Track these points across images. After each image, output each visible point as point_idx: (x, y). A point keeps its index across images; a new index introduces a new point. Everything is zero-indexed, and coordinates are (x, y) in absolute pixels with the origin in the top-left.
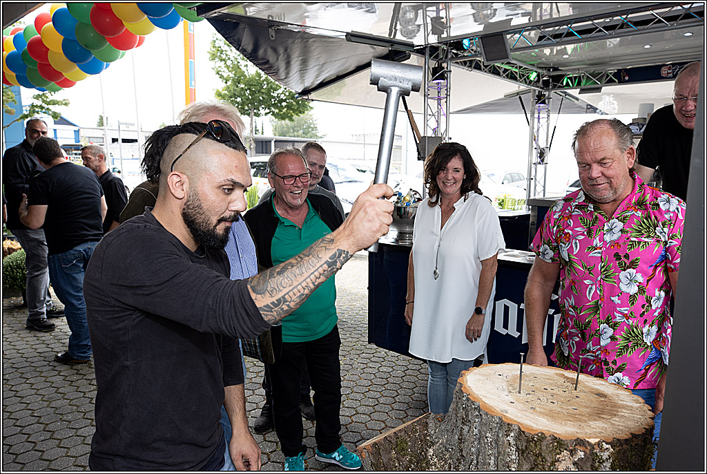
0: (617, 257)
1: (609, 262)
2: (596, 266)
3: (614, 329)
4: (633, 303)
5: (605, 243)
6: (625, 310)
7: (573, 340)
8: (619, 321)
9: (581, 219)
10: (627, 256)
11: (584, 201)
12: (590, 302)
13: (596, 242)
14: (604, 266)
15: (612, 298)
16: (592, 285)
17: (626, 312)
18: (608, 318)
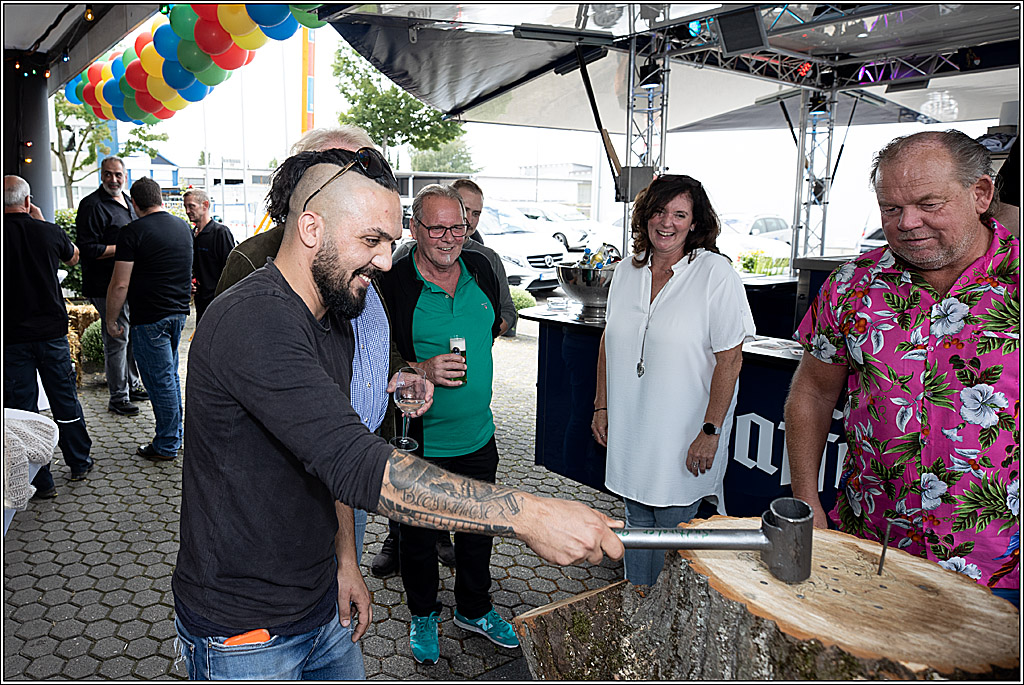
0: (956, 362)
1: (941, 369)
2: (914, 376)
3: (948, 483)
4: (988, 443)
5: (933, 338)
6: (971, 453)
7: (869, 493)
8: (959, 470)
9: (888, 297)
10: (975, 362)
11: (893, 267)
12: (902, 434)
13: (917, 335)
14: (929, 377)
15: (946, 432)
16: (906, 407)
17: (974, 457)
18: (938, 463)
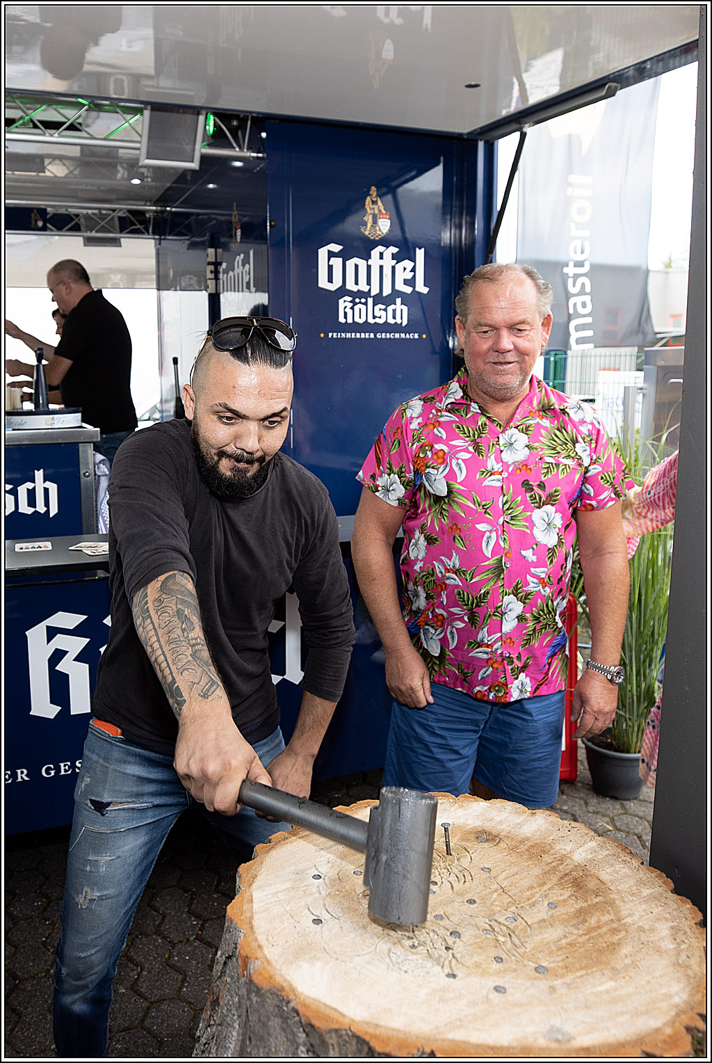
0: (527, 486)
1: (515, 494)
2: (495, 502)
3: (524, 603)
4: (552, 561)
5: (506, 465)
6: (541, 572)
8: (533, 590)
9: (459, 428)
10: (542, 486)
11: (462, 397)
12: (489, 559)
13: (492, 463)
14: (506, 502)
15: (523, 553)
16: (490, 532)
17: (543, 576)
18: (517, 586)
